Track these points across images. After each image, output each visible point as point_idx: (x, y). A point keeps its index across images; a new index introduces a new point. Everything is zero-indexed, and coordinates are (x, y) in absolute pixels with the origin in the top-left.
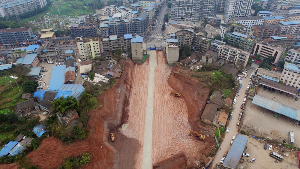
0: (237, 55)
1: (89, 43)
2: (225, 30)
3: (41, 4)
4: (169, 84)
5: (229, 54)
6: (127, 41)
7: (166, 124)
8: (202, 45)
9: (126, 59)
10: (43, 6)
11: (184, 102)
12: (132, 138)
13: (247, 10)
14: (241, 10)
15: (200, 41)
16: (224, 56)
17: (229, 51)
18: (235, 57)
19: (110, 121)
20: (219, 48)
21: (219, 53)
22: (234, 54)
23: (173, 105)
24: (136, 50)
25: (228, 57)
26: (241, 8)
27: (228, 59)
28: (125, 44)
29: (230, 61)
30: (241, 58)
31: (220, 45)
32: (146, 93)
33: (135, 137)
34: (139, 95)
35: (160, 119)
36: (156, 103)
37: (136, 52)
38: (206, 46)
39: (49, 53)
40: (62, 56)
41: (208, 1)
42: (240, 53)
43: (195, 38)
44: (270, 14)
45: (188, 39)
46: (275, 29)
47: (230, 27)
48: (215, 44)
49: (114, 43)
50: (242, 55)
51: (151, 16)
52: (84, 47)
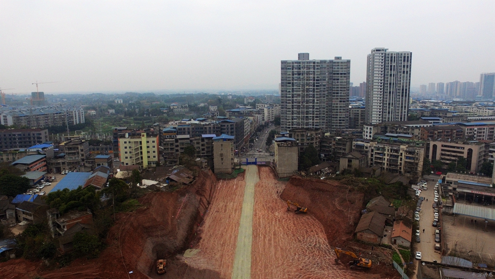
0: (402, 154)
1: (139, 140)
2: (372, 132)
3: (75, 120)
4: (284, 200)
5: (386, 155)
6: (206, 141)
7: (282, 249)
8: (336, 148)
9: (204, 166)
10: (78, 123)
11: (315, 220)
12: (205, 270)
13: (401, 116)
14: (392, 118)
15: (334, 143)
16: (379, 161)
17: (387, 150)
18: (399, 159)
19: (160, 239)
20: (367, 148)
21: (370, 157)
22: (396, 154)
23: (294, 224)
24: (222, 155)
25: (385, 162)
26: (392, 113)
27: (387, 164)
28: (203, 147)
29: (393, 167)
30: (409, 158)
31: (368, 143)
32: (239, 209)
33: (211, 268)
34: (225, 212)
35: (267, 242)
36: (259, 222)
37: (221, 158)
38: (345, 149)
39: (66, 156)
40: (89, 163)
41: (338, 105)
42: (405, 149)
43: (323, 140)
44: (438, 120)
45: (312, 139)
46: (455, 131)
47: (379, 128)
48: (360, 143)
49: (183, 144)
50: (410, 153)
51: (247, 128)
52: (130, 147)
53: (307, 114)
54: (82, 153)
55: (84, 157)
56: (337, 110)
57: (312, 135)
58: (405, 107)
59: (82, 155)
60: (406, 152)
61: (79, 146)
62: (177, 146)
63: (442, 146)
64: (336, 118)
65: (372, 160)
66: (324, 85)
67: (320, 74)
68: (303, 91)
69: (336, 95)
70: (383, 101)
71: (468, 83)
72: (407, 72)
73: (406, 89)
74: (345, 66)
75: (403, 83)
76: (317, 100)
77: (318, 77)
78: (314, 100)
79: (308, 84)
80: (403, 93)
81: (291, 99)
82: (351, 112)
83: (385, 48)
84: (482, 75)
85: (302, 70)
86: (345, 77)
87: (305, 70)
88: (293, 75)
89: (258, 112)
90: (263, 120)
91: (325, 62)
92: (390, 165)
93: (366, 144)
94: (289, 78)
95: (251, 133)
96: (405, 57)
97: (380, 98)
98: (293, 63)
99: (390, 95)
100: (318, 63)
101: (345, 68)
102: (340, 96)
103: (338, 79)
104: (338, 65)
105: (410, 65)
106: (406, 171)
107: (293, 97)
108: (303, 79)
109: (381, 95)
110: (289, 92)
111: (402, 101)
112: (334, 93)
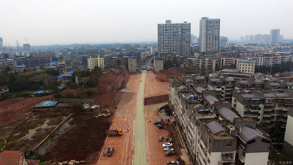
0: (206, 62)
1: (96, 59)
2: (197, 55)
3: (56, 56)
4: (157, 79)
5: (200, 63)
6: (125, 59)
7: (154, 88)
8: (180, 61)
9: (124, 69)
12: (129, 92)
13: (215, 49)
15: (179, 59)
16: (198, 66)
17: (200, 61)
18: (205, 64)
19: (113, 86)
20: (193, 60)
21: (194, 64)
22: (204, 62)
23: (160, 84)
24: (131, 64)
25: (200, 66)
26: (211, 48)
28: (123, 62)
29: (203, 68)
33: (131, 92)
34: (134, 82)
35: (149, 87)
37: (131, 66)
38: (184, 62)
39: (66, 66)
40: (75, 69)
41: (185, 45)
42: (208, 60)
43: (175, 58)
44: (232, 51)
45: (170, 58)
46: (236, 55)
47: (201, 53)
48: (190, 59)
49: (115, 60)
50: (209, 61)
51: (142, 56)
52: (93, 62)
53: (170, 49)
54: (72, 65)
55: (73, 67)
56: (185, 47)
57: (170, 56)
58: (217, 45)
59: (72, 66)
60: (208, 61)
61: (71, 62)
62: (112, 61)
63: (226, 59)
64: (185, 51)
65: (195, 65)
66: (178, 35)
67: (176, 30)
68: (168, 38)
69: (184, 40)
70: (207, 42)
71: (266, 35)
72: (218, 28)
73: (217, 37)
74: (188, 26)
75: (216, 34)
76: (175, 43)
77: (175, 32)
78: (173, 43)
79: (170, 35)
80: (216, 38)
81: (163, 42)
82: (193, 49)
83: (207, 17)
84: (271, 30)
85: (167, 28)
86: (188, 31)
87: (169, 28)
88: (163, 31)
89: (148, 50)
90: (150, 54)
91: (178, 24)
92: (202, 67)
93: (192, 59)
94: (162, 32)
95: (144, 59)
96: (216, 21)
97: (205, 41)
98: (163, 25)
99: (210, 40)
100: (175, 25)
101: (188, 27)
102: (186, 40)
103: (185, 32)
104: (185, 26)
105: (219, 25)
106: (208, 69)
107: (163, 41)
108: (168, 32)
109: (205, 39)
110: (162, 39)
111: (216, 42)
112: (183, 39)
